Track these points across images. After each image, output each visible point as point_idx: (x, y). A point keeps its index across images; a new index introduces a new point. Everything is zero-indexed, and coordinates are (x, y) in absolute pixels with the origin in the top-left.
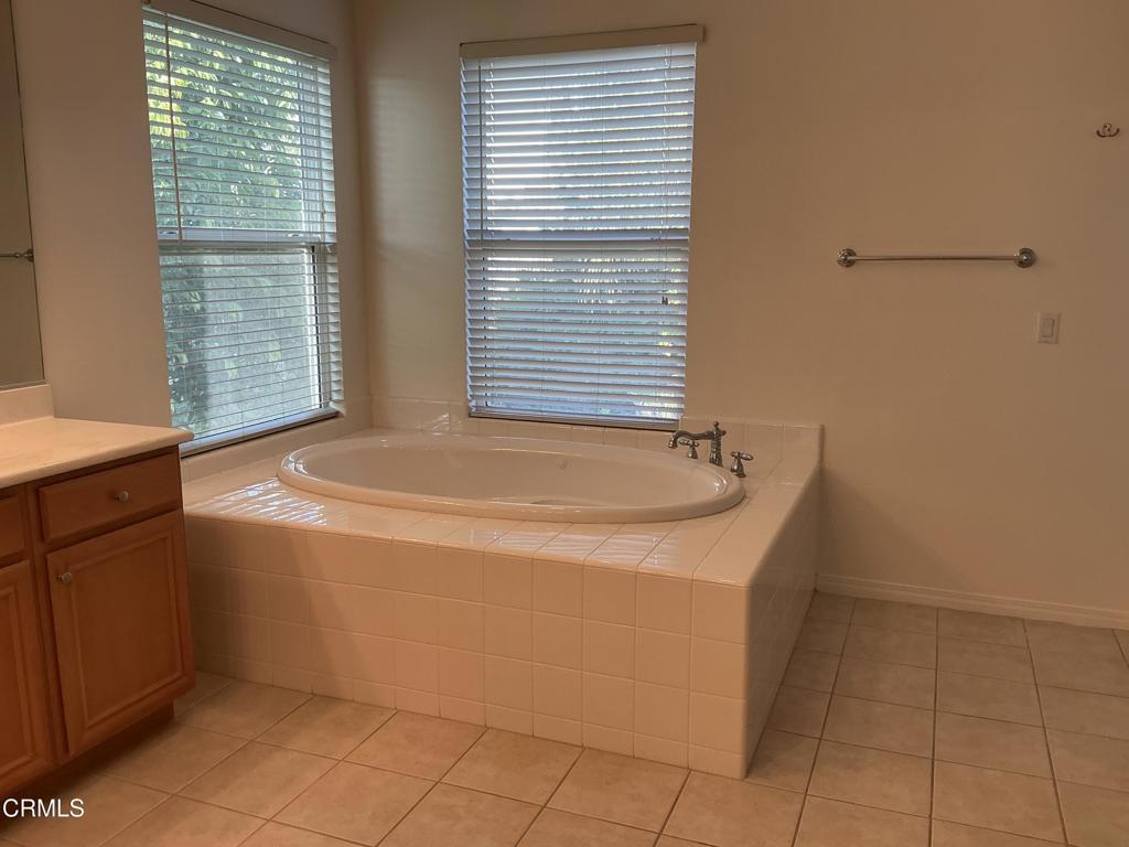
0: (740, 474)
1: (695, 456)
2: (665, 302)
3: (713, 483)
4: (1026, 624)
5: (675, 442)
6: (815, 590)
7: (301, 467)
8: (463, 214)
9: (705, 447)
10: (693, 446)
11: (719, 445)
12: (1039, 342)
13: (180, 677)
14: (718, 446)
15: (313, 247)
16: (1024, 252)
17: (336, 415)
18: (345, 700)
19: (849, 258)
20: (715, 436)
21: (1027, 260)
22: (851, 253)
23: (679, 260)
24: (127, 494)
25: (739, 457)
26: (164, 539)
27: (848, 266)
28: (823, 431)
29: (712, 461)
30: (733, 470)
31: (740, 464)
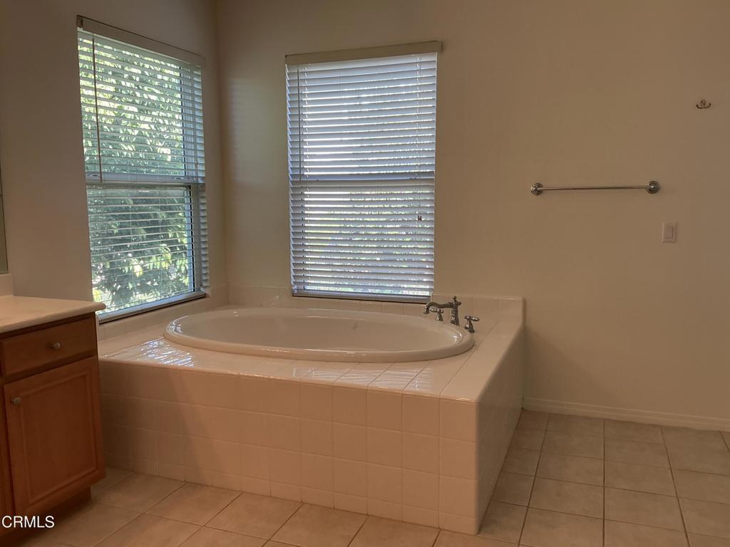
0: (471, 330)
1: (441, 319)
2: (420, 219)
3: (454, 336)
4: (663, 429)
5: (428, 309)
6: (523, 409)
7: (179, 328)
8: (288, 170)
9: (447, 312)
10: (440, 313)
11: (457, 311)
12: (664, 242)
13: (94, 471)
14: (456, 313)
15: (190, 187)
16: (652, 183)
17: (204, 296)
18: (207, 486)
19: (538, 189)
20: (454, 305)
21: (654, 189)
22: (539, 185)
23: (428, 192)
24: (59, 345)
25: (470, 319)
26: (84, 376)
27: (538, 194)
28: (525, 302)
29: (453, 322)
30: (466, 328)
31: (471, 324)
